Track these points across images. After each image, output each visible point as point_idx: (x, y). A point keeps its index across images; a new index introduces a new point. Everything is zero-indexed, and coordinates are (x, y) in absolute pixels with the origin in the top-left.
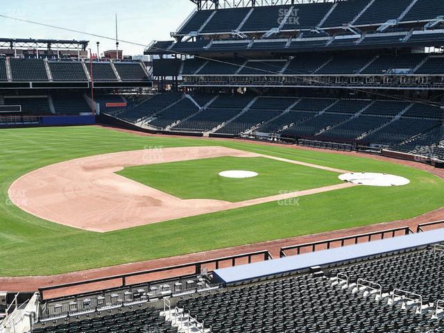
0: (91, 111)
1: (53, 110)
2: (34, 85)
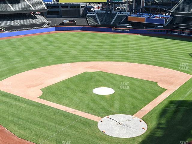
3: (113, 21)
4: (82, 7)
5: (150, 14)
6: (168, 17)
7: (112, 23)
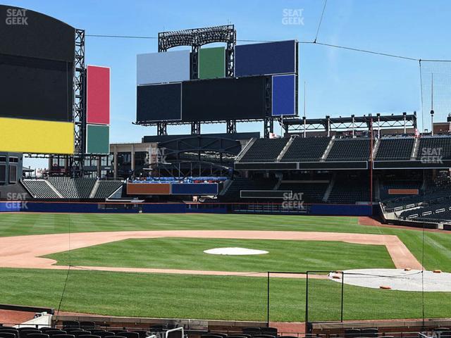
0: (370, 201)
1: (326, 197)
2: (301, 165)
3: (94, 192)
4: (11, 160)
5: (177, 178)
6: (223, 180)
7: (92, 196)
